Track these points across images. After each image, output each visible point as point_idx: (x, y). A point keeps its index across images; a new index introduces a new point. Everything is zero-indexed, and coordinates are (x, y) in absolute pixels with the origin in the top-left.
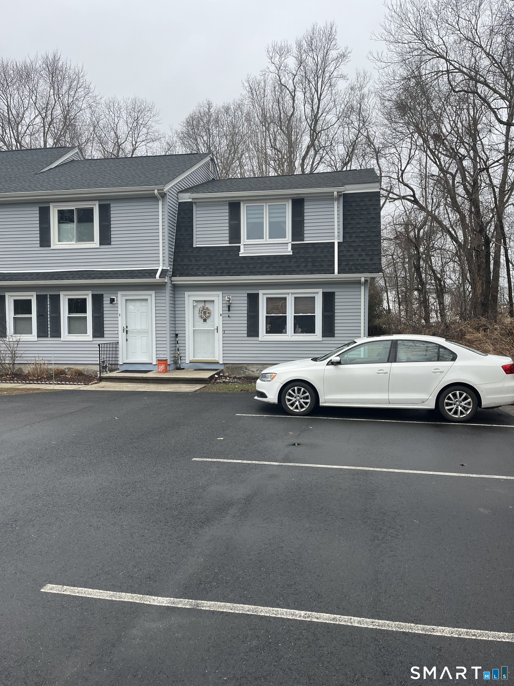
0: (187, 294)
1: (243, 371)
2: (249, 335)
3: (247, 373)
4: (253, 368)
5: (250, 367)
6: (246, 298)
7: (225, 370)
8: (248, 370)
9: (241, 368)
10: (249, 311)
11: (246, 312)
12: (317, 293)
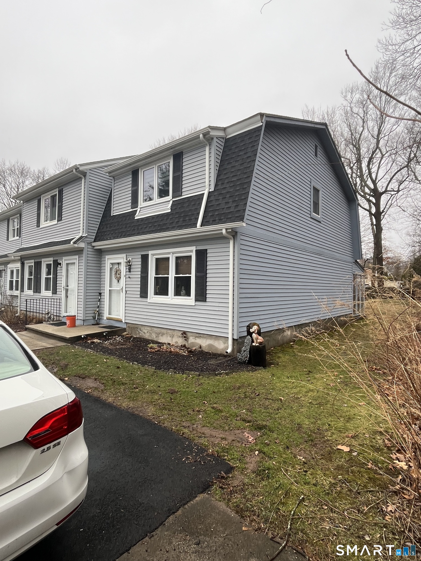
0: (107, 257)
1: (138, 331)
2: (141, 297)
3: (141, 334)
4: (145, 329)
5: (142, 328)
6: (140, 260)
7: (127, 329)
8: (142, 331)
9: (137, 328)
10: (142, 272)
11: (140, 273)
12: (191, 251)
